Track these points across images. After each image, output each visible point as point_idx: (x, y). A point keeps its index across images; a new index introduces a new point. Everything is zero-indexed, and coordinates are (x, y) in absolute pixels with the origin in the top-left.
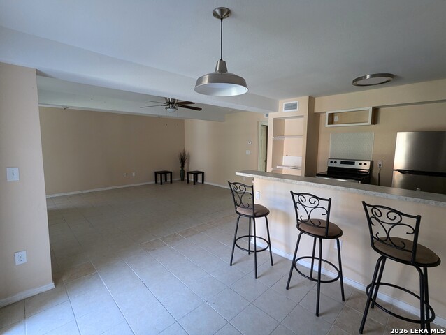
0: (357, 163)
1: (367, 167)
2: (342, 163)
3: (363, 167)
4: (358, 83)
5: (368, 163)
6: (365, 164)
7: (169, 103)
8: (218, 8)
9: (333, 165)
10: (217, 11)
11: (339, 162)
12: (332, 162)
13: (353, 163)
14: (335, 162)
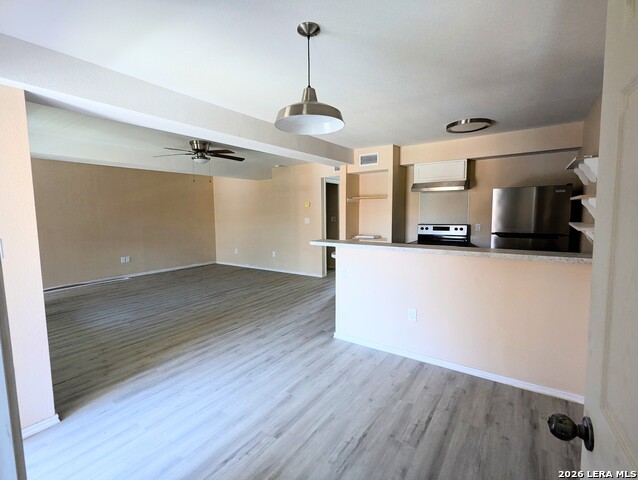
0: (452, 228)
1: (464, 233)
2: (435, 229)
3: (459, 233)
4: (453, 129)
5: (465, 228)
6: (461, 229)
7: (197, 151)
8: (305, 24)
9: (425, 232)
10: (302, 26)
11: (431, 228)
12: (422, 229)
13: (448, 229)
14: (427, 229)
